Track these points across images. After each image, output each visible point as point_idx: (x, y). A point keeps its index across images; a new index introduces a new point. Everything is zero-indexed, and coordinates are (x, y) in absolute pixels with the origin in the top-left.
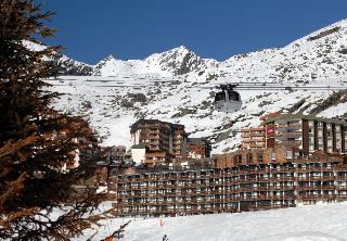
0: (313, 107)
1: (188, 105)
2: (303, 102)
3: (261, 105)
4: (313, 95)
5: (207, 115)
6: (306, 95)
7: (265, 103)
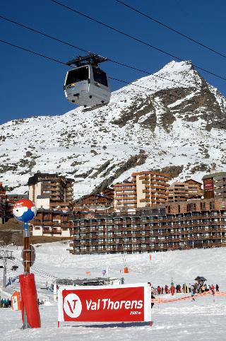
0: (117, 168)
1: (7, 162)
2: (108, 164)
3: (73, 165)
4: (115, 159)
5: (27, 172)
6: (109, 158)
7: (76, 163)
